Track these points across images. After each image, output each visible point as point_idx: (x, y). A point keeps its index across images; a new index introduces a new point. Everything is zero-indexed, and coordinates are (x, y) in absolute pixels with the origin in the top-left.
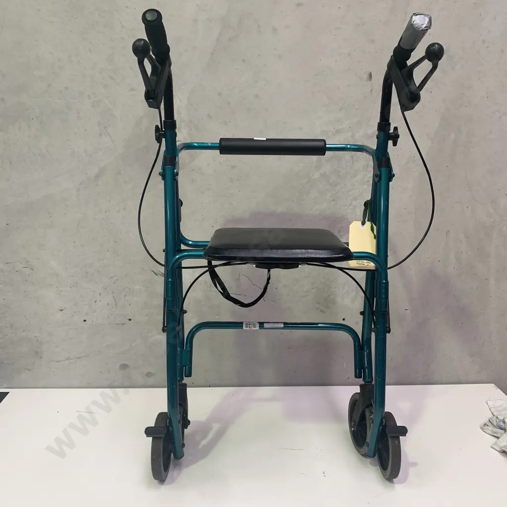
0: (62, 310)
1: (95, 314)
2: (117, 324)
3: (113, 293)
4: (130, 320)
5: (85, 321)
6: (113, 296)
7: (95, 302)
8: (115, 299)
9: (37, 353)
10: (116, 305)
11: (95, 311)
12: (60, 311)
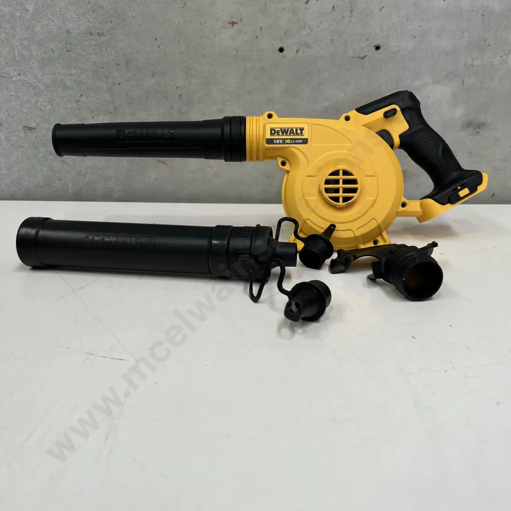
0: (233, 23)
2: (350, 57)
5: (281, 50)
12: (231, 25)
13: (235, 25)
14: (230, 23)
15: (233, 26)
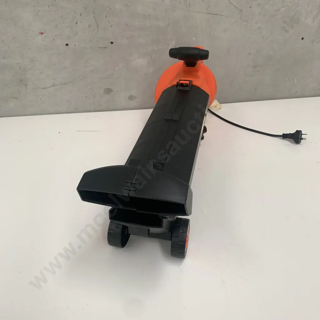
1: (77, 37)
2: (100, 47)
3: (94, 13)
4: (112, 43)
5: (67, 45)
6: (94, 17)
7: (76, 23)
8: (96, 21)
9: (21, 81)
10: (98, 27)
11: (77, 34)
12: (40, 34)
13: (43, 34)
14: (40, 33)
15: (42, 35)
